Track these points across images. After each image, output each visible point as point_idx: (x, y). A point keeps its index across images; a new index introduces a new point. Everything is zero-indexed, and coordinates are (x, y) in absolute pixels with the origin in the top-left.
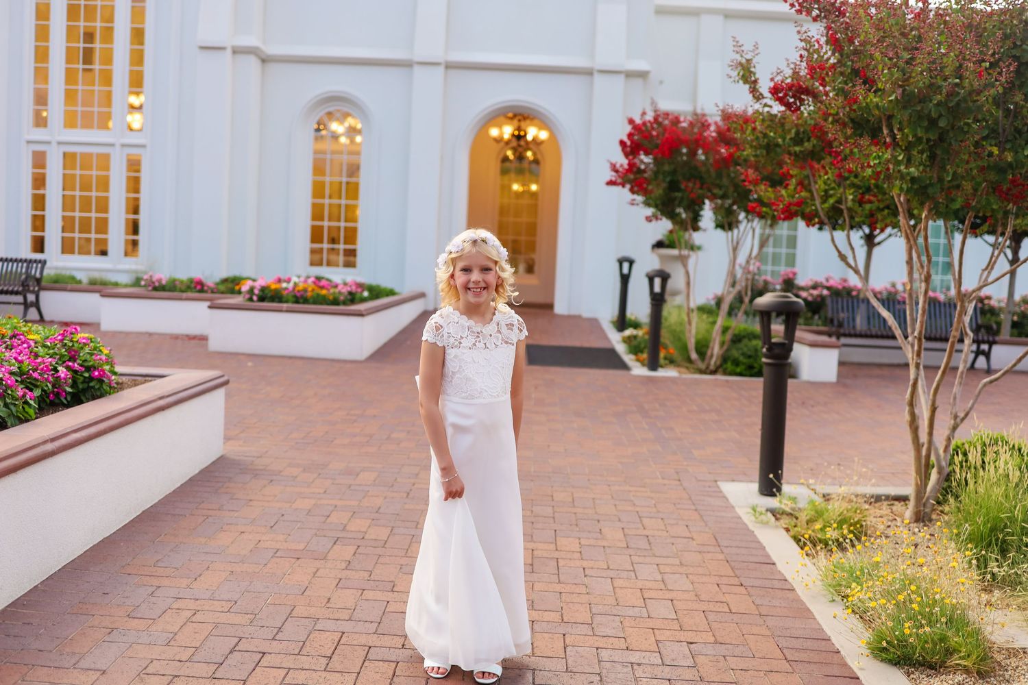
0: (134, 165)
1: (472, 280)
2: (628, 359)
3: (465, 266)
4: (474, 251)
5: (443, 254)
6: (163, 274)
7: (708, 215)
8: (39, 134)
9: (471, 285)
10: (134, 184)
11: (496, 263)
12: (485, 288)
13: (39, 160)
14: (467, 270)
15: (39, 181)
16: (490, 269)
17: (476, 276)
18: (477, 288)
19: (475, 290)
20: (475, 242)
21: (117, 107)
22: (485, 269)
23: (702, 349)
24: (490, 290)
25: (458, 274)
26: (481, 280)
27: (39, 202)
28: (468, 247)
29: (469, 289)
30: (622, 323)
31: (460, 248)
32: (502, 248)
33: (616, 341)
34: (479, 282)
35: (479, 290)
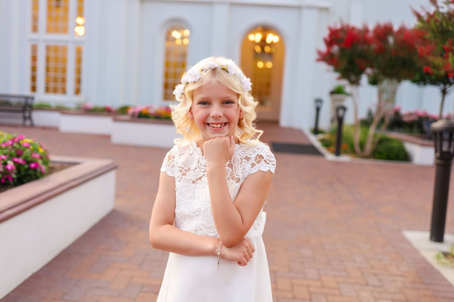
0: (79, 52)
1: (211, 115)
2: (323, 150)
3: (204, 98)
4: (214, 80)
5: (179, 85)
6: (92, 103)
7: (364, 79)
8: (34, 36)
9: (210, 121)
10: (79, 61)
11: (238, 95)
12: (226, 124)
13: (34, 49)
14: (205, 103)
15: (34, 59)
16: (233, 102)
17: (215, 110)
18: (217, 124)
19: (215, 126)
20: (214, 70)
21: (71, 24)
22: (227, 102)
23: (362, 146)
24: (232, 125)
25: (197, 107)
26: (222, 114)
27: (34, 69)
28: (207, 76)
29: (208, 124)
30: (316, 131)
31: (198, 78)
32: (245, 77)
33: (315, 141)
34: (220, 117)
35: (219, 126)
